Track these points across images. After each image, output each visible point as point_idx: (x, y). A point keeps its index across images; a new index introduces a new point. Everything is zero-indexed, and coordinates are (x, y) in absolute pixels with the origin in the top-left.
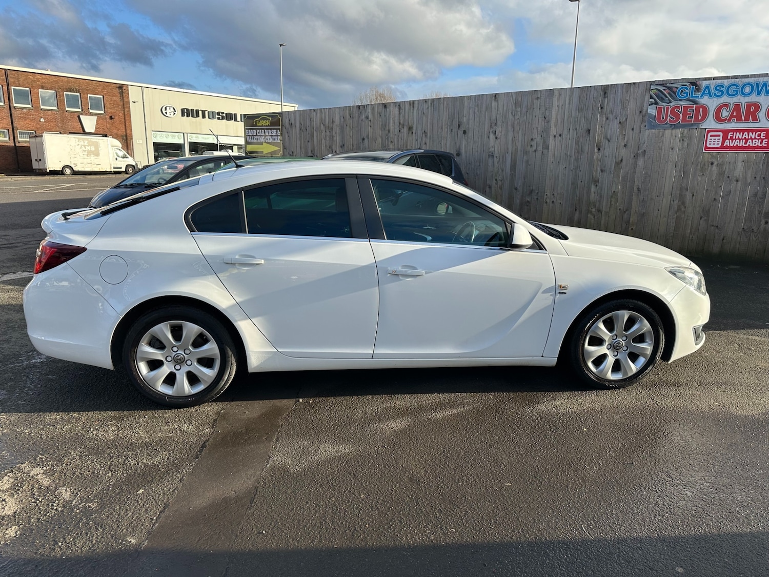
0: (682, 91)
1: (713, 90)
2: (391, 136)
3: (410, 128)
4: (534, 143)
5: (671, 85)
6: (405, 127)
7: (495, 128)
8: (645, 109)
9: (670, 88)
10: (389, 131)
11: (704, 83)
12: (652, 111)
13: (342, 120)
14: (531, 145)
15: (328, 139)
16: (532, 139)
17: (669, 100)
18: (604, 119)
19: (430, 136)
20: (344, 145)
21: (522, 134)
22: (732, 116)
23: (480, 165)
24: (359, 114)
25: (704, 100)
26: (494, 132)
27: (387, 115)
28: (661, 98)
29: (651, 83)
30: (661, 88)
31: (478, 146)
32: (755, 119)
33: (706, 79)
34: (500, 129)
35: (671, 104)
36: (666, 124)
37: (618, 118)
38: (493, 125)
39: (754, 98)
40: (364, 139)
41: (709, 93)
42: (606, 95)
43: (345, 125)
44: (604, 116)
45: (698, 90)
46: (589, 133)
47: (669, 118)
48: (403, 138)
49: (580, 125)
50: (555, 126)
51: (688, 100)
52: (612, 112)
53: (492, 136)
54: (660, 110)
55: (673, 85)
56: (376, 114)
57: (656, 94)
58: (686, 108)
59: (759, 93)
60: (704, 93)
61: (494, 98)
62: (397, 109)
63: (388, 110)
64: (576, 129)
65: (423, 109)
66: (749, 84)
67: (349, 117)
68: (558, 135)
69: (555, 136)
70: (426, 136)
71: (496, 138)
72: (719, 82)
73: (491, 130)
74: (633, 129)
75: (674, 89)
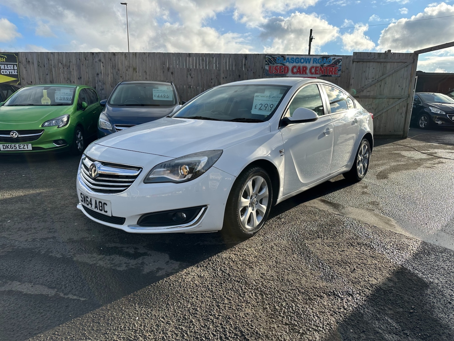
0: (278, 59)
1: (290, 60)
2: (121, 73)
3: (135, 69)
4: (213, 81)
5: (274, 56)
6: (130, 68)
7: (190, 72)
8: (264, 67)
9: (274, 58)
10: (119, 70)
11: (287, 57)
12: (267, 67)
13: (78, 60)
14: (212, 82)
15: (66, 73)
16: (212, 79)
17: (274, 63)
18: (246, 70)
19: (149, 74)
20: (81, 78)
21: (206, 76)
22: (298, 72)
23: (183, 92)
24: (93, 58)
25: (287, 64)
26: (190, 74)
27: (116, 60)
28: (270, 62)
29: (266, 55)
30: (270, 58)
31: (181, 82)
32: (306, 73)
33: (287, 55)
34: (194, 73)
35: (275, 65)
36: (273, 74)
37: (253, 71)
38: (189, 70)
39: (304, 64)
40: (98, 74)
41: (289, 61)
42: (247, 59)
43: (81, 65)
44: (246, 69)
45: (284, 59)
46: (240, 77)
47: (274, 71)
48: (129, 74)
49: (235, 73)
50: (223, 73)
51: (282, 64)
52: (250, 67)
53: (189, 76)
54: (270, 67)
55: (275, 57)
56: (107, 58)
57: (268, 60)
58: (280, 67)
59: (306, 62)
60: (287, 61)
61: (188, 55)
62: (123, 56)
63: (116, 57)
64: (234, 75)
65: (143, 58)
66: (303, 58)
67: (84, 59)
68: (225, 78)
69: (223, 78)
70: (146, 74)
71: (192, 77)
72: (292, 56)
73: (188, 73)
74: (259, 76)
75: (275, 58)
